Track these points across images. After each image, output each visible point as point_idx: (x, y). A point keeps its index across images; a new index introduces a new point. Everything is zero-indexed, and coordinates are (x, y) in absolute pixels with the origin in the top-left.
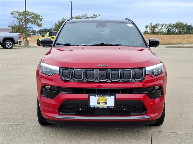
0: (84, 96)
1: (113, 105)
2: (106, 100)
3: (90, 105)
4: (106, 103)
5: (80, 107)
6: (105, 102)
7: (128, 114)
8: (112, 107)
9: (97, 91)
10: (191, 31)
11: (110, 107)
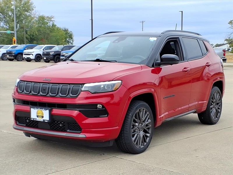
3: (31, 117)
5: (28, 119)
6: (41, 115)
7: (65, 130)
8: (47, 121)
9: (38, 105)
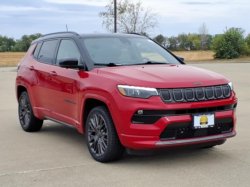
0: (186, 117)
1: (213, 124)
2: (207, 119)
3: (195, 126)
4: (207, 123)
5: (182, 130)
6: (206, 121)
7: (221, 132)
8: (212, 126)
10: (13, 47)
11: (211, 126)
